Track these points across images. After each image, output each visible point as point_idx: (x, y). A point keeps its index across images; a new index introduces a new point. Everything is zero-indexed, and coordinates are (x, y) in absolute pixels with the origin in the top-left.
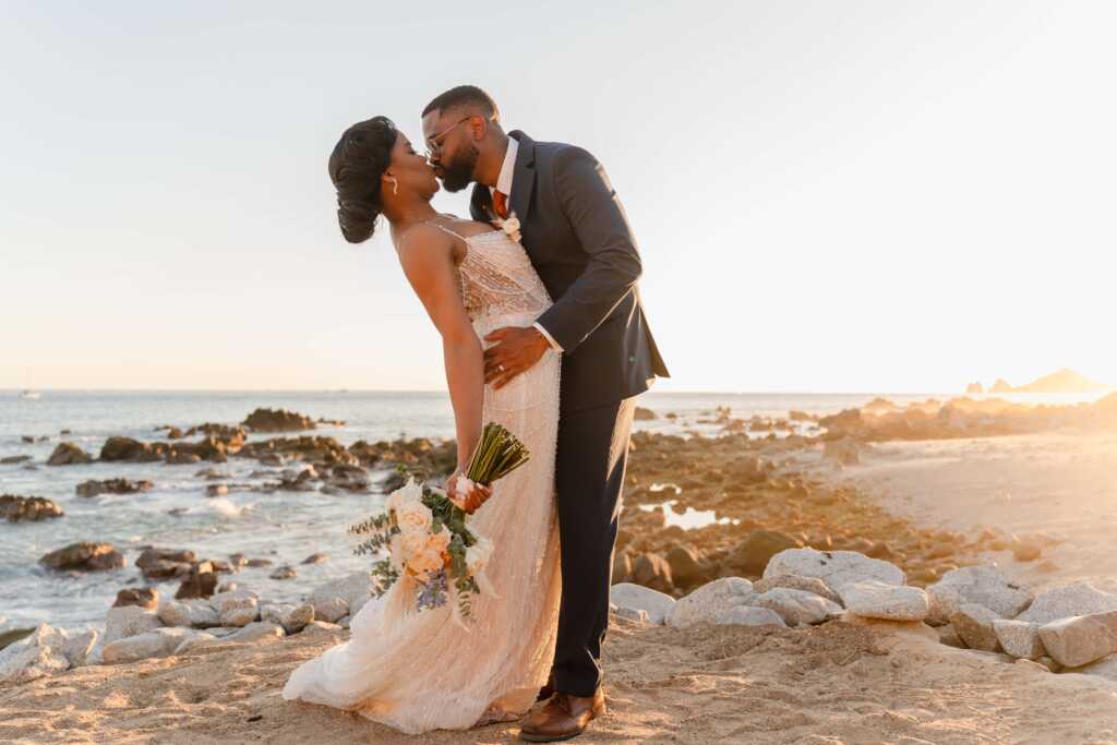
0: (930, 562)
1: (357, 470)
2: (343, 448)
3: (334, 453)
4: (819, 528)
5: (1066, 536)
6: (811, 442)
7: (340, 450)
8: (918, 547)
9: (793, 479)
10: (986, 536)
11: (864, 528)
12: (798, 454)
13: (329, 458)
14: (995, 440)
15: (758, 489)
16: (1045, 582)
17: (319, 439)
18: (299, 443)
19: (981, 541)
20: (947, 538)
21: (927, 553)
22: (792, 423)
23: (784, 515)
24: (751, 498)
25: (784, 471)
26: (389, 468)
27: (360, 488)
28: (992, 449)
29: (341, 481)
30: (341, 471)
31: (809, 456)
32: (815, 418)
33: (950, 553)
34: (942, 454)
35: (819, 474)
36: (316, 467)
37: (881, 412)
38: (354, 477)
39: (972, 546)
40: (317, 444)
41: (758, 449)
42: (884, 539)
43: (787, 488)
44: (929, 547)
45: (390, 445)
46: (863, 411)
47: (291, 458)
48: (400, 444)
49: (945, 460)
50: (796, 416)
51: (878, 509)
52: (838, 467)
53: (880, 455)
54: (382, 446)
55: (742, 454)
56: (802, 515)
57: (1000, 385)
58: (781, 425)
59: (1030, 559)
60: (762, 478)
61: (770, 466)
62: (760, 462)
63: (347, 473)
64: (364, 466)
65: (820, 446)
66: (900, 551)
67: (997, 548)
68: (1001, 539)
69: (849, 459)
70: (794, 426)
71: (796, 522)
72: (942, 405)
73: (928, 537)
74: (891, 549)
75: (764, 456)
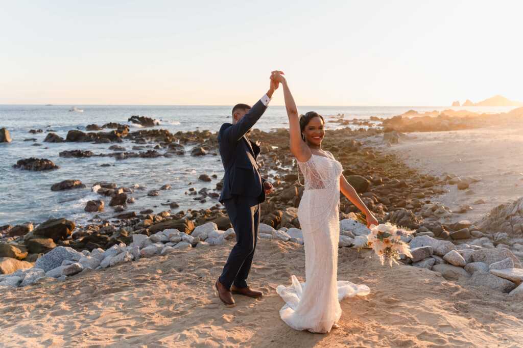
0: (422, 189)
1: (179, 146)
2: (172, 135)
3: (168, 138)
4: (378, 174)
5: (481, 179)
6: (378, 132)
7: (171, 135)
8: (419, 182)
9: (369, 150)
10: (448, 178)
11: (397, 173)
12: (372, 138)
13: (166, 140)
14: (459, 132)
15: (354, 155)
16: (468, 199)
17: (161, 130)
18: (153, 133)
19: (446, 180)
20: (431, 179)
21: (422, 185)
22: (371, 122)
23: (363, 167)
24: (350, 159)
25: (365, 146)
26: (193, 144)
27: (181, 154)
28: (458, 137)
29: (173, 151)
30: (173, 147)
31: (377, 139)
32: (382, 120)
33: (432, 185)
34: (435, 139)
35: (380, 148)
36: (161, 144)
37: (411, 117)
38: (178, 149)
39: (441, 182)
40: (160, 133)
41: (354, 136)
42: (405, 179)
43: (366, 155)
44: (423, 182)
45: (193, 133)
46: (403, 117)
47: (149, 140)
48: (197, 132)
49: (436, 142)
50: (372, 118)
51: (404, 164)
52: (389, 145)
53: (408, 139)
54: (189, 134)
55: (348, 138)
56: (371, 167)
57: (468, 103)
58: (366, 123)
59: (464, 189)
60: (356, 150)
61: (359, 144)
62: (355, 142)
63: (175, 148)
64: (182, 143)
65: (382, 135)
66: (411, 184)
67: (452, 183)
68: (454, 179)
69: (394, 141)
70: (372, 124)
71: (368, 171)
72: (440, 113)
73: (423, 178)
74: (407, 183)
75: (356, 139)
